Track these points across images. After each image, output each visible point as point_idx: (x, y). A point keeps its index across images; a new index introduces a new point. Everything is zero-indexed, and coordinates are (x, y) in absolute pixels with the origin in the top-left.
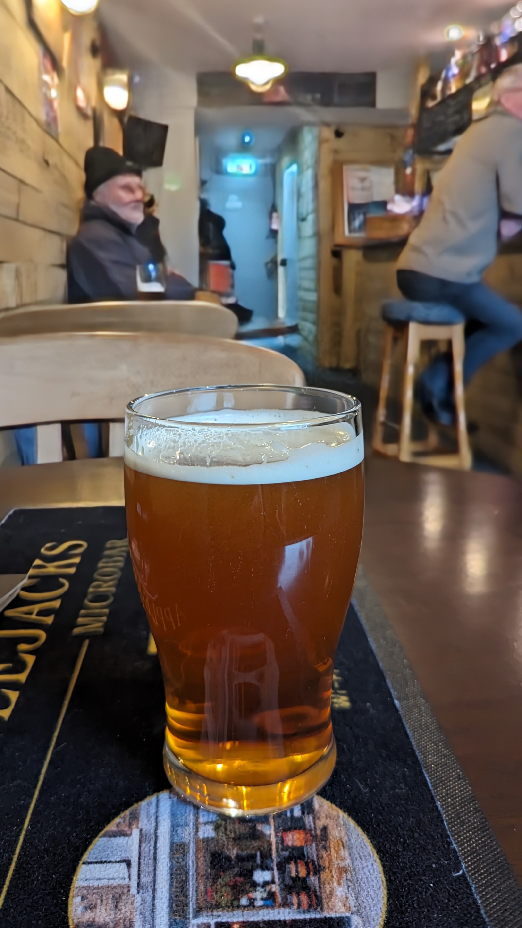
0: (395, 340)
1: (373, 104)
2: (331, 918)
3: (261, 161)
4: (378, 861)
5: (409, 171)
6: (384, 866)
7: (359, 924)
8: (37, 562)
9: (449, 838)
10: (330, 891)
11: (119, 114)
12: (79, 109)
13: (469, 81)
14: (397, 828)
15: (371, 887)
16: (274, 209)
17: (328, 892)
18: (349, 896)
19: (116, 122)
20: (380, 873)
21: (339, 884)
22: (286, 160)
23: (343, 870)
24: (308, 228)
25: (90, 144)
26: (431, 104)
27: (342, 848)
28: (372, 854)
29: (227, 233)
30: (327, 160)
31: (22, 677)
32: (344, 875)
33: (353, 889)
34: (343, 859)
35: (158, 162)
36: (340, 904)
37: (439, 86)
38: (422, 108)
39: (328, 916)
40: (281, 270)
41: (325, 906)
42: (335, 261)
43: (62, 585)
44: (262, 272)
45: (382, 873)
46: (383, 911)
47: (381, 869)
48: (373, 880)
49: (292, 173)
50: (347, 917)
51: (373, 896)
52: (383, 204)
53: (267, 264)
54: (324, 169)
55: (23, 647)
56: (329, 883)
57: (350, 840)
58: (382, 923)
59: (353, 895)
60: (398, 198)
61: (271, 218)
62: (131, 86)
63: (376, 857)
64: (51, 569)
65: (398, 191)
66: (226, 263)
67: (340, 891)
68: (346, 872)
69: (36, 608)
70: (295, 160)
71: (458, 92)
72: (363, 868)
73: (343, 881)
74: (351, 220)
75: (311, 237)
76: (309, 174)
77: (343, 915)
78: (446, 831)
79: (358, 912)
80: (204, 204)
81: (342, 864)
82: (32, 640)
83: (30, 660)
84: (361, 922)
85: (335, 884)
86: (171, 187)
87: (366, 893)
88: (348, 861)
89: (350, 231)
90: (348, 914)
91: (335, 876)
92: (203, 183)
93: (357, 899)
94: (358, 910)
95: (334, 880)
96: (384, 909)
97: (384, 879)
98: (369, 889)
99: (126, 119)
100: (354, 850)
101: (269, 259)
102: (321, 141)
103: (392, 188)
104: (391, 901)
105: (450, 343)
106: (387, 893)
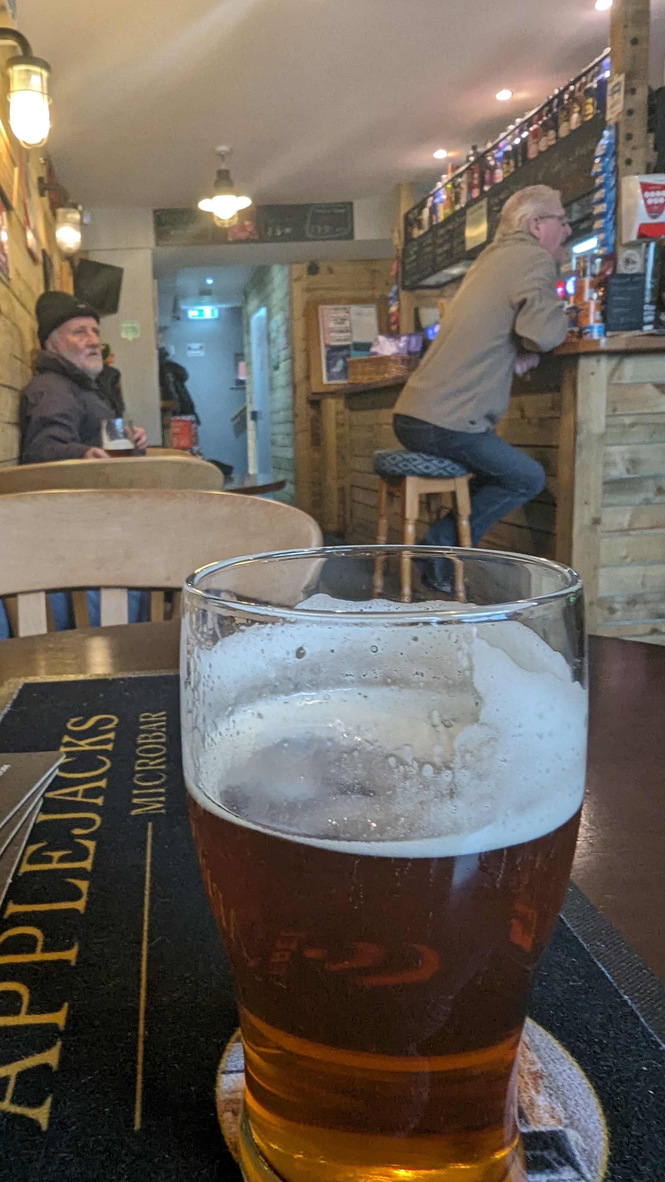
0: (391, 495)
1: (350, 236)
2: (541, 1133)
3: (224, 306)
4: (576, 1064)
5: (393, 309)
6: (585, 1070)
7: (578, 1139)
8: (66, 739)
9: (653, 1037)
10: (530, 1100)
11: (69, 257)
12: (31, 253)
13: (458, 207)
14: (586, 1027)
15: (578, 1095)
16: (239, 356)
17: (527, 1102)
18: (554, 1105)
19: (66, 265)
20: (583, 1079)
21: (538, 1092)
22: (253, 303)
23: (537, 1076)
24: (281, 377)
25: (42, 291)
26: (417, 233)
27: (527, 1050)
28: (565, 1057)
29: (188, 384)
30: (300, 300)
31: (87, 864)
32: (540, 1081)
33: (557, 1098)
34: (533, 1063)
35: (113, 309)
36: (547, 1115)
37: (426, 212)
38: (408, 239)
39: (537, 1130)
40: (250, 423)
41: (529, 1117)
42: (312, 412)
43: (104, 764)
44: (229, 427)
45: (585, 1077)
46: (602, 1124)
47: (582, 1073)
48: (577, 1087)
49: (259, 318)
50: (561, 1131)
51: (584, 1106)
52: (365, 347)
53: (234, 419)
54: (298, 311)
55: (77, 831)
56: (525, 1092)
57: (533, 1041)
58: (606, 1138)
59: (560, 1105)
60: (381, 338)
61: (236, 366)
62: (82, 226)
63: (571, 1059)
64: (84, 745)
65: (381, 332)
66: (189, 418)
67: (542, 1101)
68: (541, 1077)
69: (81, 788)
70: (265, 301)
71: (449, 220)
72: (560, 1073)
73: (541, 1089)
74: (329, 367)
75: (284, 387)
76: (278, 318)
77: (554, 1129)
78: (647, 1030)
79: (571, 1125)
80: (163, 354)
81: (534, 1069)
82: (87, 823)
83: (91, 845)
84: (580, 1137)
85: (533, 1092)
86: (128, 336)
87: (573, 1103)
88: (539, 1066)
89: (330, 378)
90: (560, 1128)
91: (529, 1082)
92: (162, 330)
93: (565, 1110)
94: (572, 1123)
95: (530, 1087)
96: (603, 1121)
97: (590, 1086)
98: (576, 1098)
99: (77, 263)
100: (542, 1052)
101: (236, 413)
102: (292, 280)
103: (375, 329)
104: (608, 1112)
105: (453, 495)
106: (600, 1102)
